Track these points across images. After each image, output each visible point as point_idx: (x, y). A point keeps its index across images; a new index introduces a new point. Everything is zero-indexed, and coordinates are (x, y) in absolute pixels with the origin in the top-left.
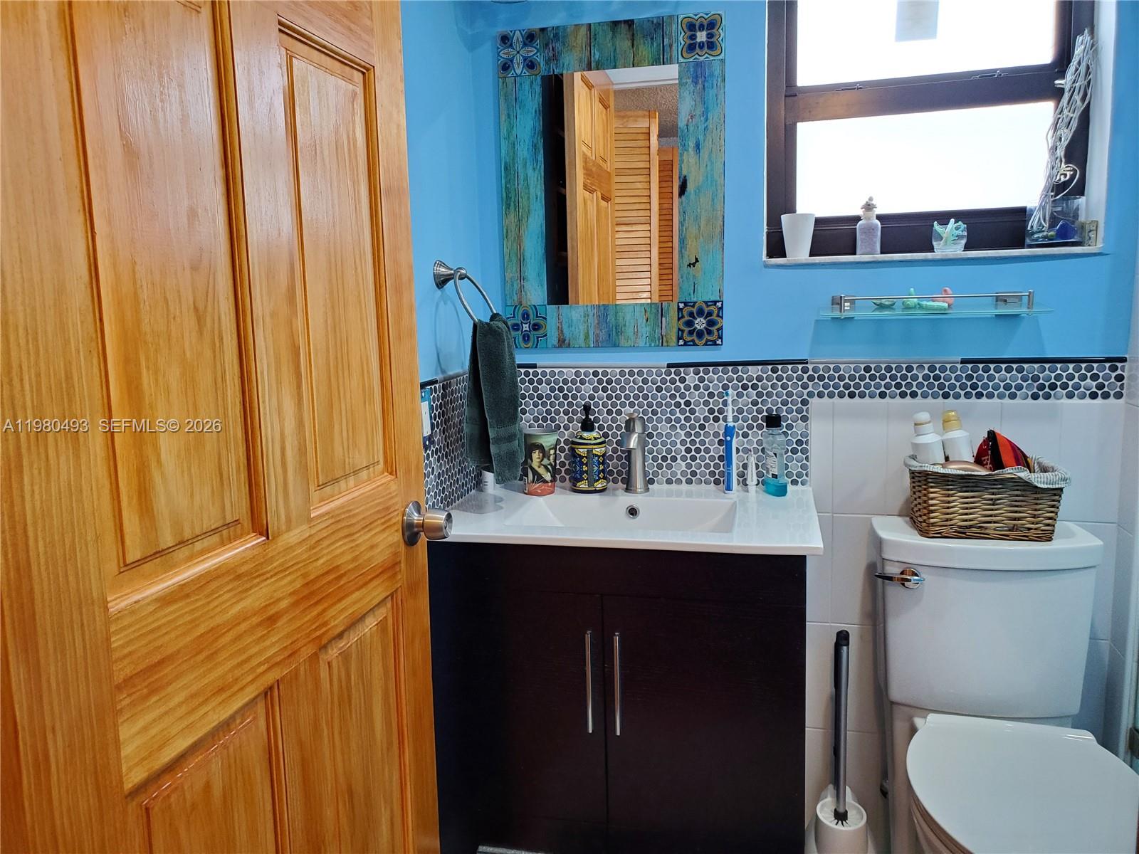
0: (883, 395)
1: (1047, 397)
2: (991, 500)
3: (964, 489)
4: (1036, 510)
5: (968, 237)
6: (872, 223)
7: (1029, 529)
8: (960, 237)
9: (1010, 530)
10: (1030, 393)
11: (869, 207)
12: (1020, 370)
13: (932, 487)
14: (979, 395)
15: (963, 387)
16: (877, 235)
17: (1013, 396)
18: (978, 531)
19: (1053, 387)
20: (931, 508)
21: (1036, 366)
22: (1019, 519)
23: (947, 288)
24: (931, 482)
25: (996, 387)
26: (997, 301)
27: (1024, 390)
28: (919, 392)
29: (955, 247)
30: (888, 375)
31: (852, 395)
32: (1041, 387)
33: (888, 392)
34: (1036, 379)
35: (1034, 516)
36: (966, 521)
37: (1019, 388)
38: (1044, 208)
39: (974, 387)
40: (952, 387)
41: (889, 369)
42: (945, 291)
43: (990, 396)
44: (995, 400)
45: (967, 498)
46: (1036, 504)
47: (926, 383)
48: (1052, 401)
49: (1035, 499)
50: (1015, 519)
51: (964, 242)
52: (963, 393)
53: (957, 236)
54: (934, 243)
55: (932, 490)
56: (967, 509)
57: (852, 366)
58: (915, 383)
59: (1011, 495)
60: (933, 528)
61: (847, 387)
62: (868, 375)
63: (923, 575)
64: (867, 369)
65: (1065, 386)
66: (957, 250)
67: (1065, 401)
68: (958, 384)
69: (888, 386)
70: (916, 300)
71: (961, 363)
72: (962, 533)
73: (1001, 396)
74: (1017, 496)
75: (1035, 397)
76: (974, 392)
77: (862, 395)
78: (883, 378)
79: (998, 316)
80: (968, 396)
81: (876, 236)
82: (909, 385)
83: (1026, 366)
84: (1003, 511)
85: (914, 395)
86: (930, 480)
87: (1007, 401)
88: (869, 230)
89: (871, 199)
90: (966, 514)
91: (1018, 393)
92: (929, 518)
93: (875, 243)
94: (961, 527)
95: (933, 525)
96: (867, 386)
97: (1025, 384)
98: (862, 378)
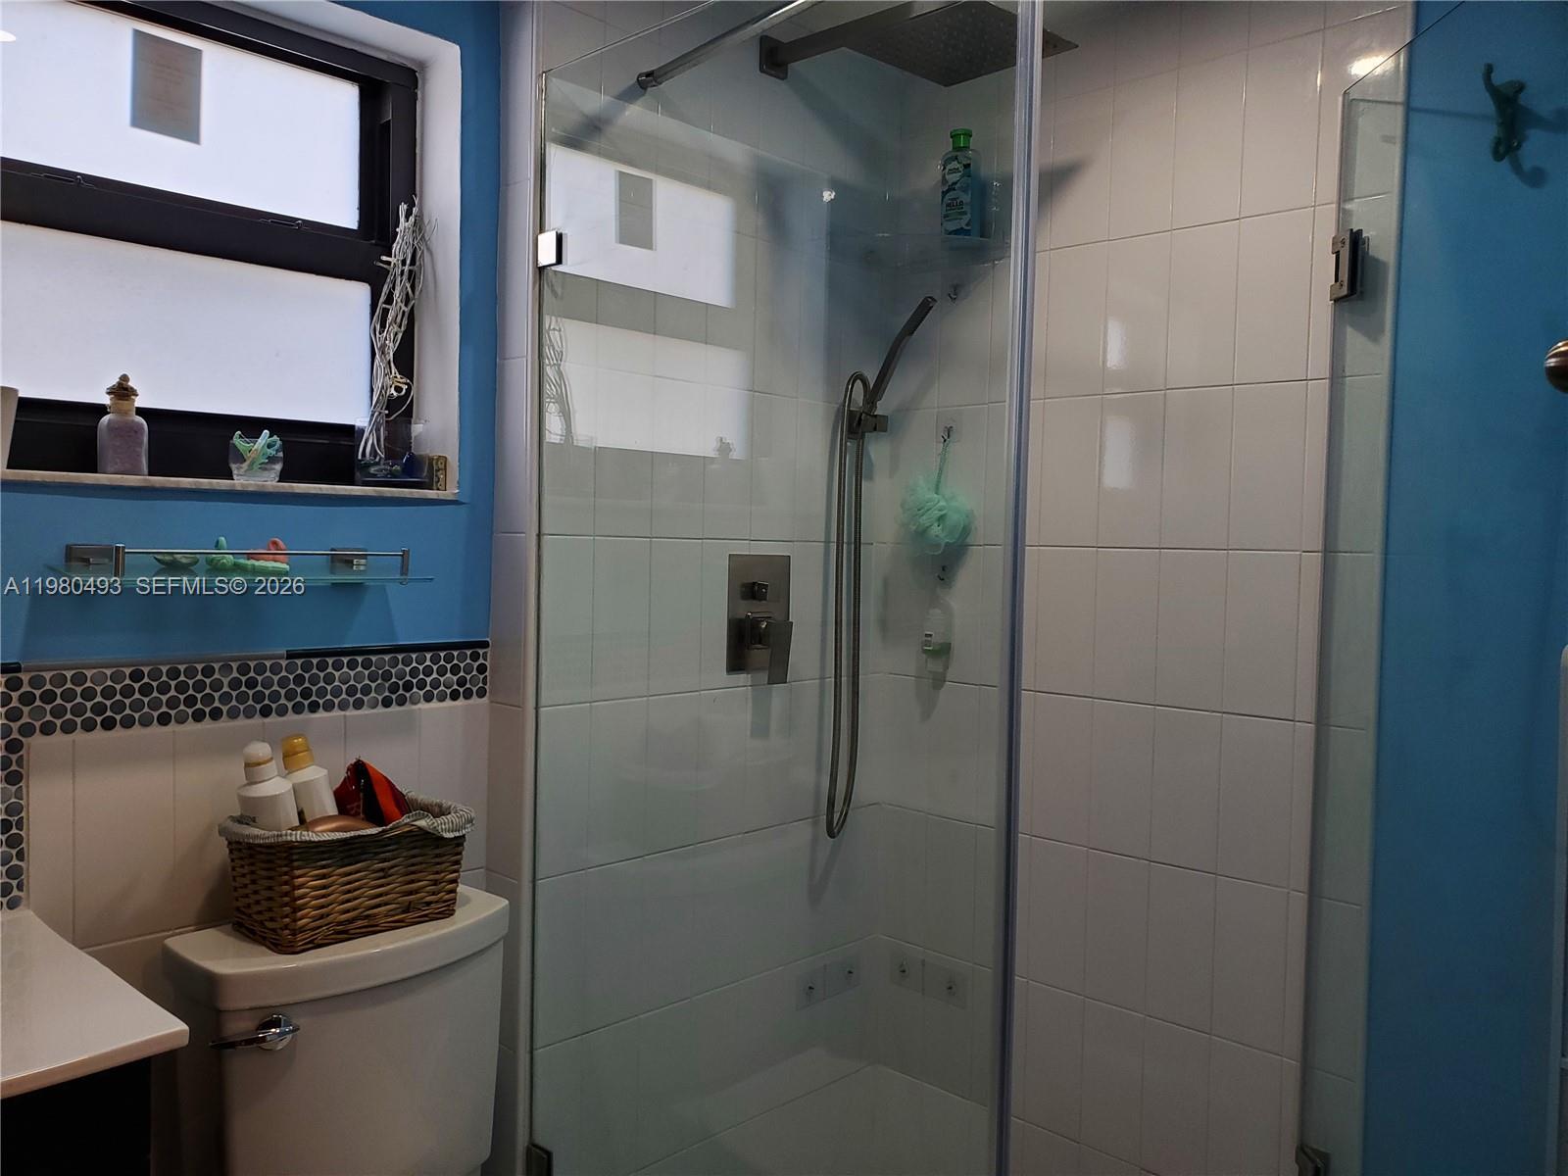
0: (164, 720)
1: (402, 702)
2: (382, 870)
3: (346, 861)
4: (437, 873)
5: (286, 461)
6: (133, 421)
7: (428, 904)
8: (272, 460)
9: (403, 912)
10: (380, 698)
11: (122, 391)
12: (367, 665)
13: (298, 868)
14: (314, 708)
15: (290, 696)
16: (142, 442)
17: (359, 704)
18: (365, 922)
19: (408, 687)
20: (299, 902)
21: (387, 658)
22: (416, 892)
23: (277, 539)
24: (297, 860)
25: (336, 693)
26: (332, 561)
27: (373, 694)
28: (225, 709)
29: (266, 473)
30: (173, 683)
31: (108, 725)
32: (394, 689)
33: (173, 713)
34: (387, 676)
35: (435, 883)
36: (348, 911)
37: (366, 691)
38: (378, 430)
39: (306, 694)
40: (275, 697)
41: (174, 673)
42: (275, 543)
43: (329, 706)
44: (336, 713)
45: (350, 874)
46: (438, 864)
47: (234, 694)
48: (408, 707)
49: (437, 856)
50: (410, 893)
51: (278, 467)
52: (290, 705)
53: (269, 458)
54: (233, 466)
55: (298, 872)
56: (349, 892)
57: (108, 672)
58: (217, 695)
59: (408, 858)
60: (300, 937)
61: (99, 709)
62: (137, 686)
63: (294, 1021)
64: (136, 676)
65: (421, 685)
66: (270, 481)
67: (423, 706)
68: (283, 692)
69: (173, 703)
70: (231, 556)
71: (287, 659)
72: (344, 933)
73: (343, 706)
74: (414, 856)
75: (387, 703)
76: (306, 703)
77: (128, 723)
78: (164, 689)
79: (335, 585)
80: (298, 709)
81: (141, 444)
82: (208, 699)
83: (374, 658)
84: (396, 884)
85: (216, 715)
86: (295, 857)
87: (351, 712)
88: (126, 432)
89: (125, 378)
90: (348, 901)
91: (365, 699)
92: (295, 921)
93: (139, 455)
94: (340, 923)
95: (302, 930)
96: (137, 706)
97: (373, 685)
98: (127, 692)
